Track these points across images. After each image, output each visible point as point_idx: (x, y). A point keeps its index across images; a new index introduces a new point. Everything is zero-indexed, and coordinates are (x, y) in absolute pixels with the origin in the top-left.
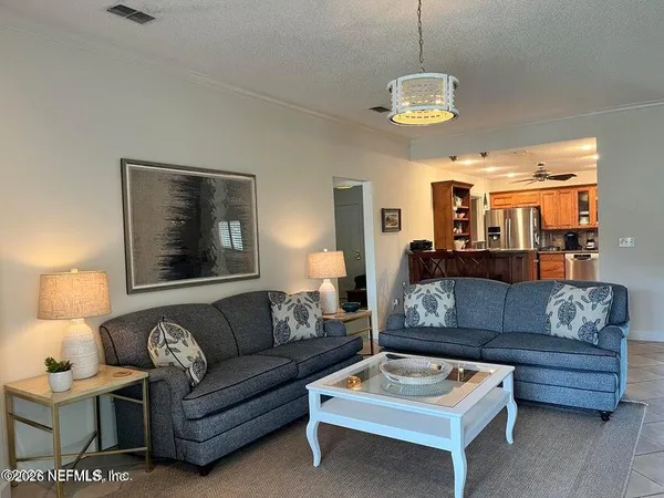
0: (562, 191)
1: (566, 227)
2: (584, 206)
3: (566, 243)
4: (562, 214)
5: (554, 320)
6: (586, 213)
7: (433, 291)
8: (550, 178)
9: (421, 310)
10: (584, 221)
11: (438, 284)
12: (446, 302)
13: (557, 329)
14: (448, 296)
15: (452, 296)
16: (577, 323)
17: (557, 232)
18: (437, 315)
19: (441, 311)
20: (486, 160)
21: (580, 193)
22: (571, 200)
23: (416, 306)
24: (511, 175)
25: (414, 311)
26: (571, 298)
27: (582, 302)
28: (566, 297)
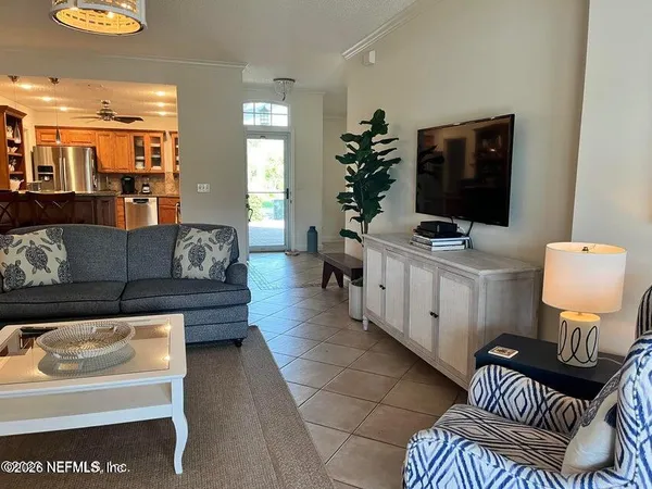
0: (118, 133)
1: (124, 171)
2: (139, 150)
3: (123, 187)
4: (119, 158)
5: (185, 263)
6: (142, 158)
7: (38, 243)
8: (116, 119)
9: (26, 266)
10: (140, 166)
11: (43, 233)
12: (57, 255)
13: (188, 270)
14: (59, 247)
15: (63, 246)
16: (207, 264)
17: (113, 175)
18: (48, 271)
19: (53, 265)
20: (57, 87)
21: (136, 139)
22: (127, 143)
23: (18, 262)
24: (64, 109)
25: (16, 269)
26: (200, 240)
27: (211, 244)
28: (195, 240)
